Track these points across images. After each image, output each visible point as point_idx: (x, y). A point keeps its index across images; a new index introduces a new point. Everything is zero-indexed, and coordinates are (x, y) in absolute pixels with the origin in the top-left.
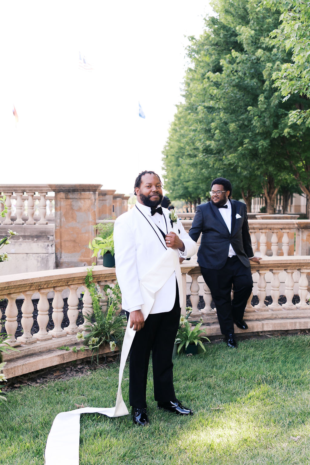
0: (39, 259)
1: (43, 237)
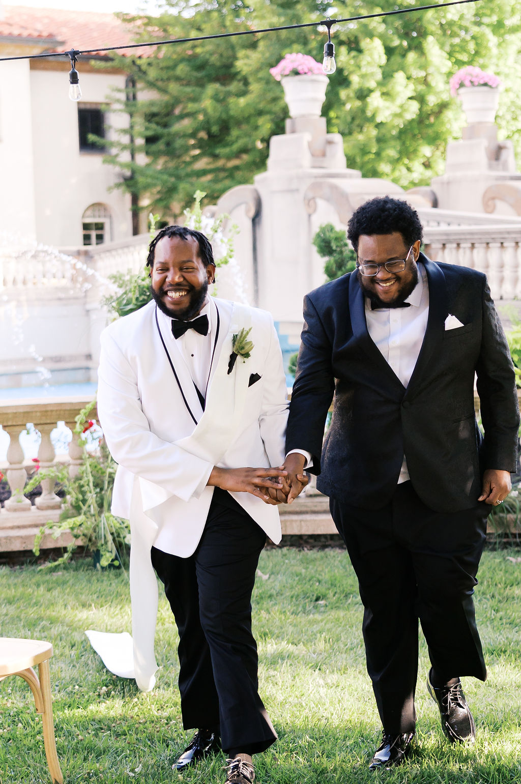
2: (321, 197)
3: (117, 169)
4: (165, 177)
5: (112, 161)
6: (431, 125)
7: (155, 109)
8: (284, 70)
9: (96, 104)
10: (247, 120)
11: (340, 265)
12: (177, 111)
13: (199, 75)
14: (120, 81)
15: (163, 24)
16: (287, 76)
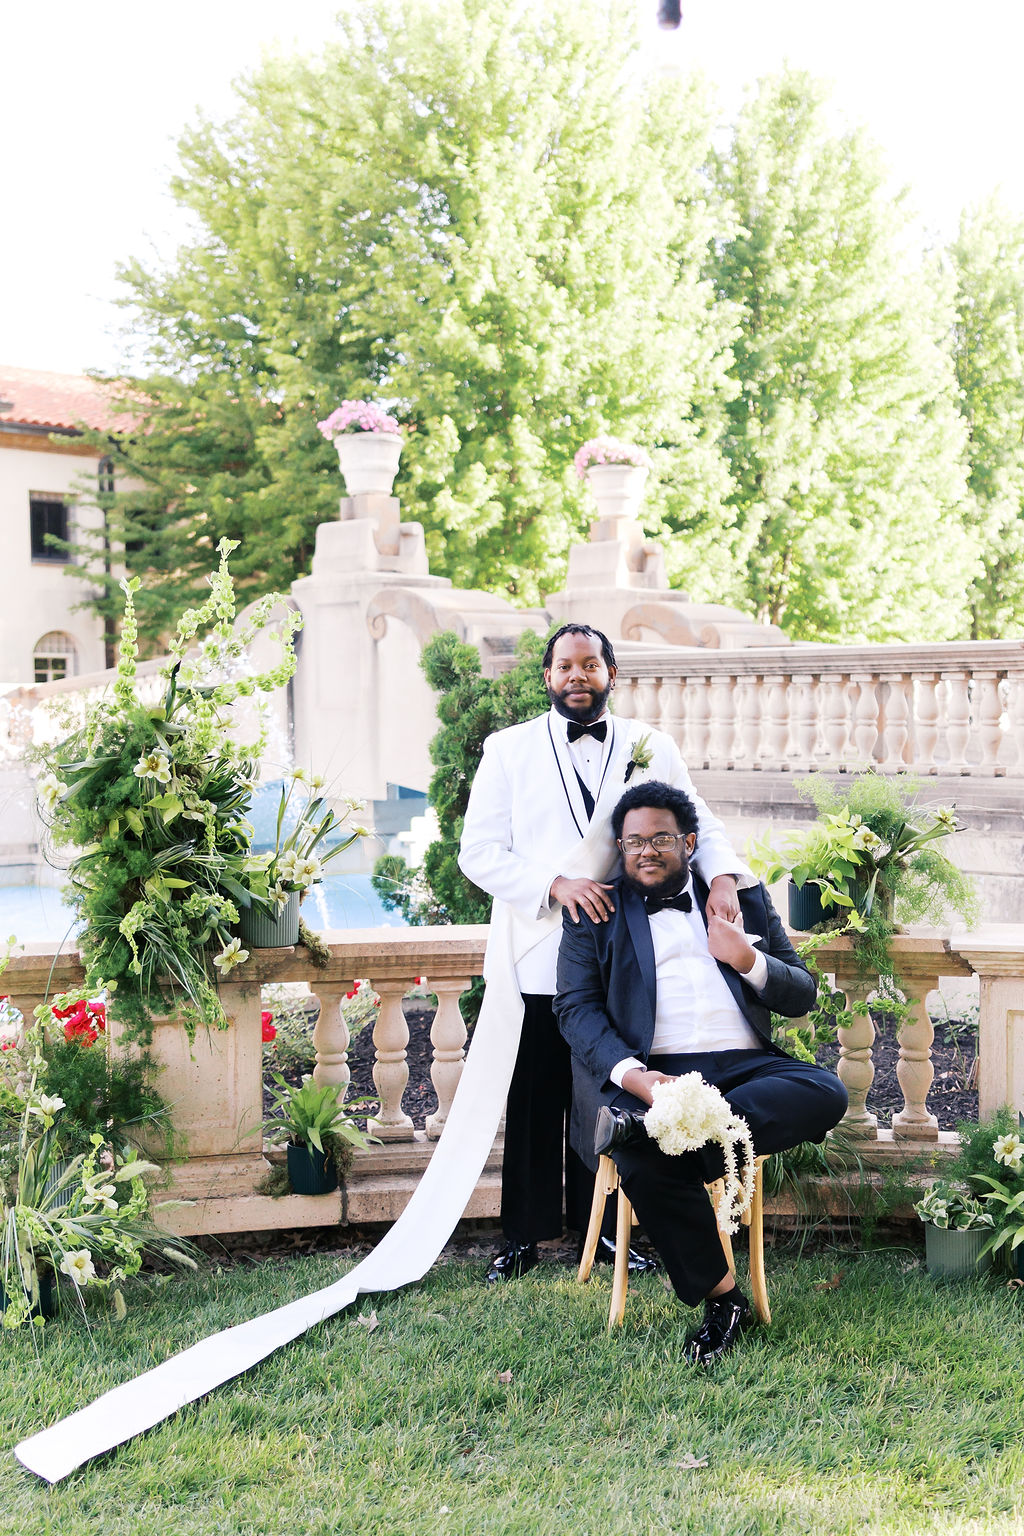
0: (998, 893)
1: (1009, 820)
2: (394, 615)
3: (86, 585)
4: (154, 597)
5: (80, 572)
6: (519, 538)
7: (141, 505)
8: (338, 423)
9: (56, 494)
10: (267, 522)
11: (467, 703)
12: (171, 510)
13: (203, 459)
14: (91, 464)
15: (152, 390)
16: (343, 432)
